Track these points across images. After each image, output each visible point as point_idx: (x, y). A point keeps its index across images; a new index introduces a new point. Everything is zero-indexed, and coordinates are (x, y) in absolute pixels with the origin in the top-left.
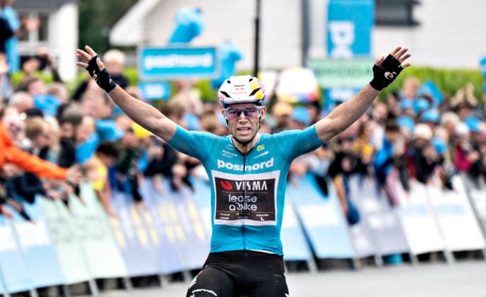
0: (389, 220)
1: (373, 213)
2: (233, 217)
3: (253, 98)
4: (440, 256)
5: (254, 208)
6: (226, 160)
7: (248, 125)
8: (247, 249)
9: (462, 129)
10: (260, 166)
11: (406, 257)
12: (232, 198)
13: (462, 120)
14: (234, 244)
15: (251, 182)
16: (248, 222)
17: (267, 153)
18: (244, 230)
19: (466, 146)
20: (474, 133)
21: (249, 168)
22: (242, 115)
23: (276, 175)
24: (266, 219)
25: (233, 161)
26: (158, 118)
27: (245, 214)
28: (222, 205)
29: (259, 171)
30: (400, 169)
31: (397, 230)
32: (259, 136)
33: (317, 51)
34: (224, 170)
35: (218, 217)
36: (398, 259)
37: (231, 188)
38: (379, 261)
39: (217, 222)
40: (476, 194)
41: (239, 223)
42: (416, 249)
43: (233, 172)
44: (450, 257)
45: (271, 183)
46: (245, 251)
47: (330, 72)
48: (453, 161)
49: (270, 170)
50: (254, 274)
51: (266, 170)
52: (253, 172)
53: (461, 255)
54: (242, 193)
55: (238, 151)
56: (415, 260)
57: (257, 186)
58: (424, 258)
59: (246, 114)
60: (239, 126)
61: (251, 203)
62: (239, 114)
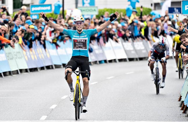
0: (101, 51)
1: (96, 49)
2: (77, 48)
3: (81, 20)
4: (115, 60)
5: (82, 46)
6: (75, 35)
7: (80, 26)
8: (80, 55)
9: (120, 25)
10: (83, 36)
11: (105, 61)
12: (77, 44)
13: (120, 23)
14: (77, 54)
15: (81, 40)
16: (81, 49)
17: (85, 34)
18: (80, 51)
19: (121, 30)
20: (123, 26)
21: (81, 37)
22: (79, 24)
23: (87, 39)
24: (85, 48)
25: (77, 35)
26: (59, 27)
27: (80, 47)
28: (75, 45)
29: (83, 38)
30: (104, 37)
31: (103, 54)
32: (83, 30)
33: (80, 5)
34: (75, 38)
35: (74, 48)
36: (103, 62)
37: (76, 41)
38: (98, 63)
39: (74, 49)
40: (124, 43)
41: (78, 49)
42: (108, 59)
43: (77, 38)
44: (117, 61)
45: (86, 40)
46: (80, 56)
47: (84, 10)
48: (118, 34)
49: (86, 37)
50: (82, 61)
51: (84, 37)
52: (82, 38)
53: (120, 60)
54: (79, 42)
55: (78, 33)
56: (108, 62)
57: (82, 41)
58: (110, 61)
59: (80, 24)
60: (78, 26)
61: (81, 45)
62: (78, 24)
